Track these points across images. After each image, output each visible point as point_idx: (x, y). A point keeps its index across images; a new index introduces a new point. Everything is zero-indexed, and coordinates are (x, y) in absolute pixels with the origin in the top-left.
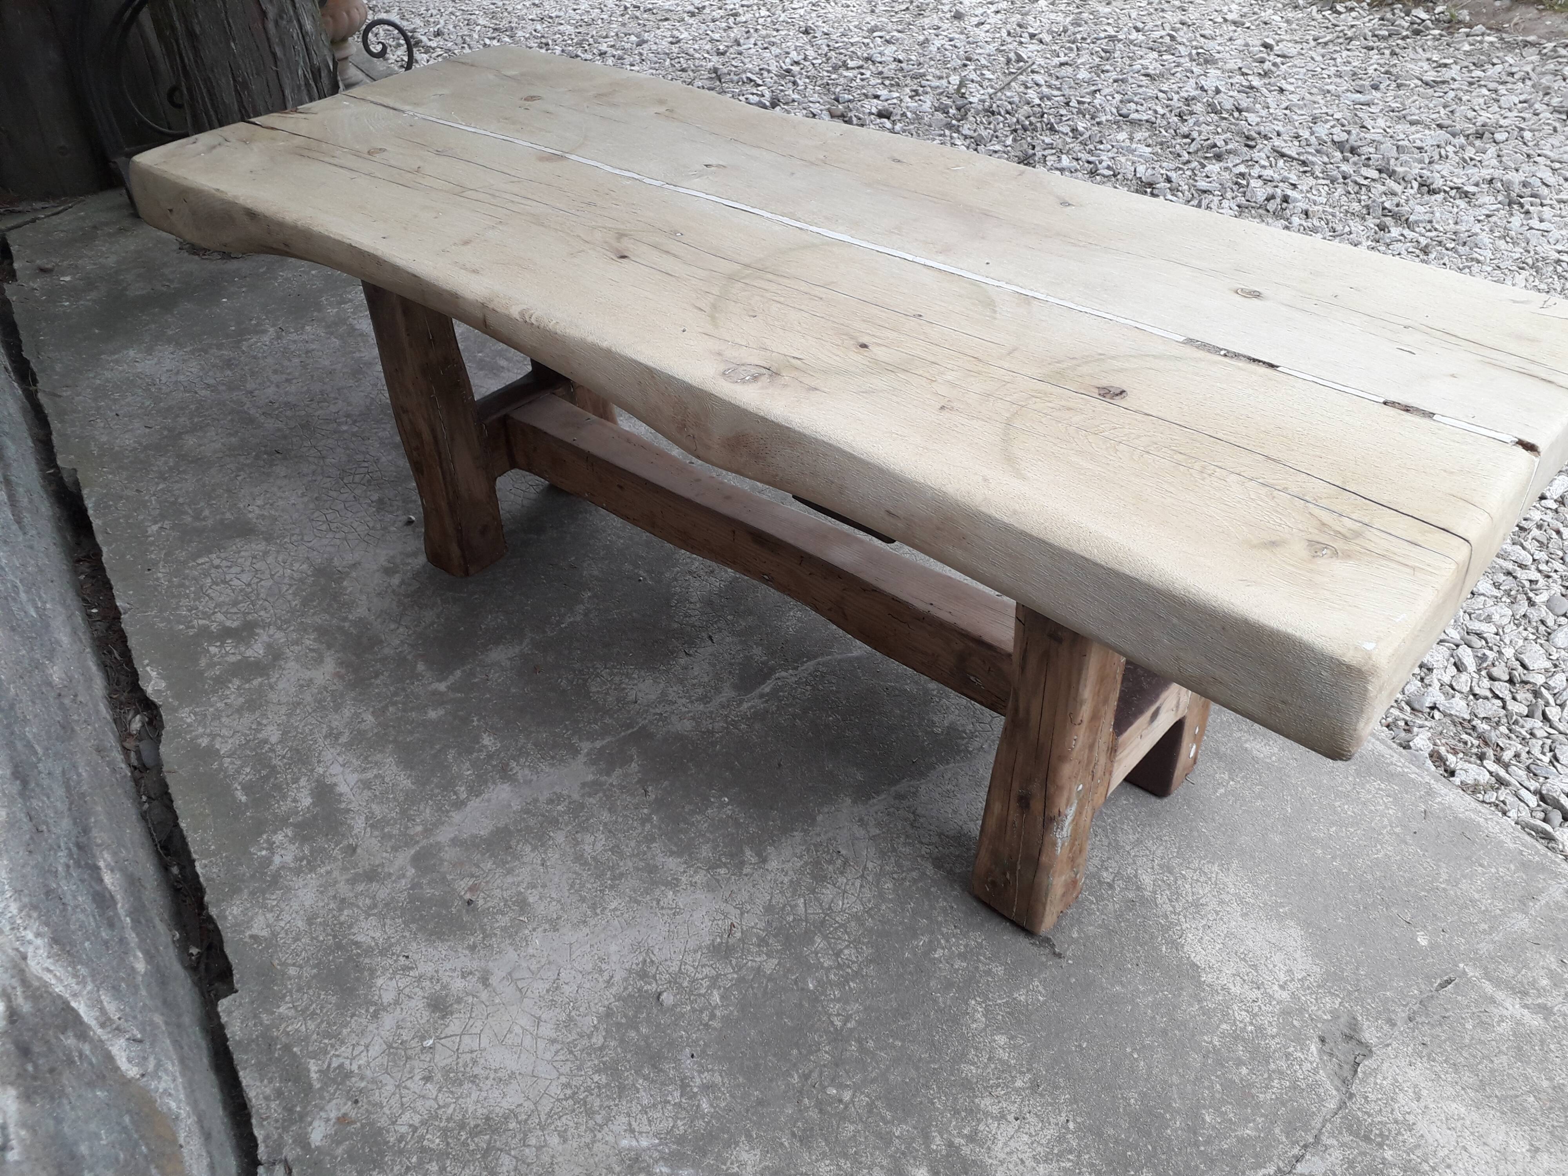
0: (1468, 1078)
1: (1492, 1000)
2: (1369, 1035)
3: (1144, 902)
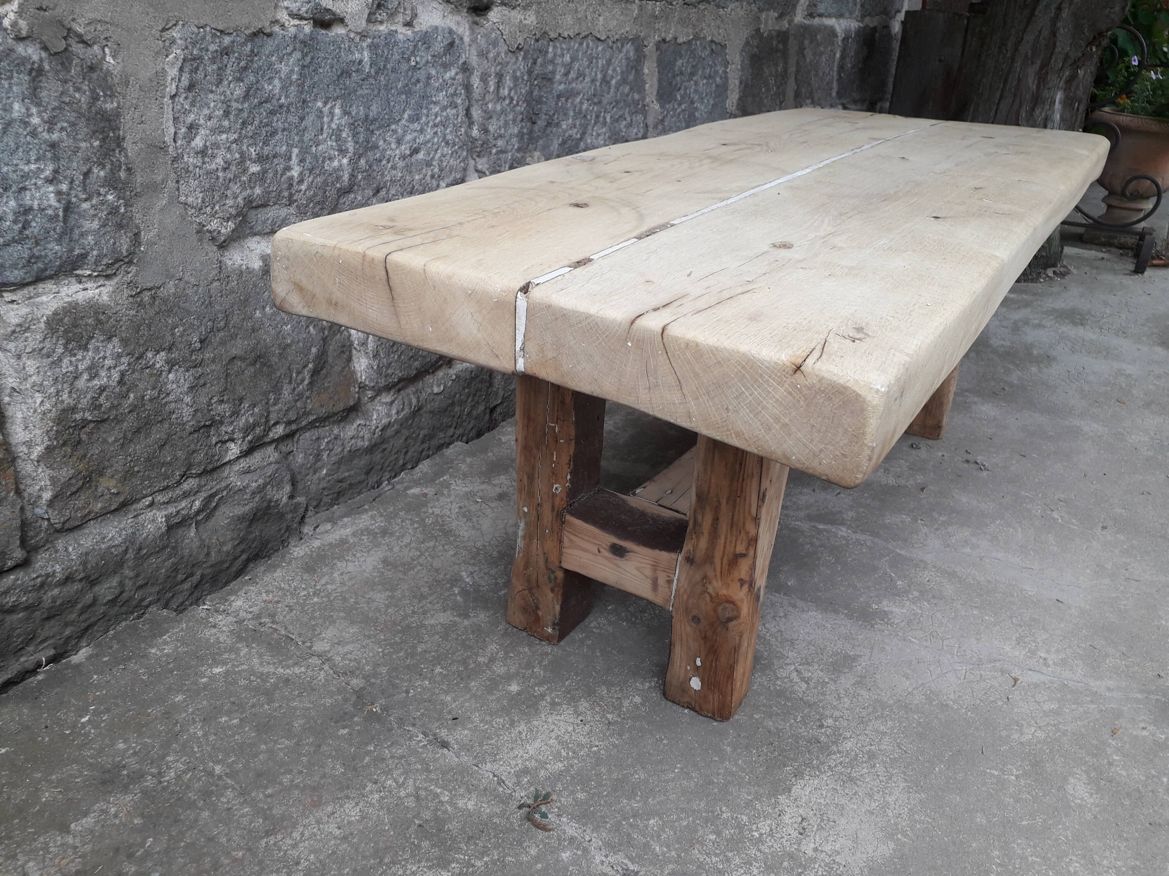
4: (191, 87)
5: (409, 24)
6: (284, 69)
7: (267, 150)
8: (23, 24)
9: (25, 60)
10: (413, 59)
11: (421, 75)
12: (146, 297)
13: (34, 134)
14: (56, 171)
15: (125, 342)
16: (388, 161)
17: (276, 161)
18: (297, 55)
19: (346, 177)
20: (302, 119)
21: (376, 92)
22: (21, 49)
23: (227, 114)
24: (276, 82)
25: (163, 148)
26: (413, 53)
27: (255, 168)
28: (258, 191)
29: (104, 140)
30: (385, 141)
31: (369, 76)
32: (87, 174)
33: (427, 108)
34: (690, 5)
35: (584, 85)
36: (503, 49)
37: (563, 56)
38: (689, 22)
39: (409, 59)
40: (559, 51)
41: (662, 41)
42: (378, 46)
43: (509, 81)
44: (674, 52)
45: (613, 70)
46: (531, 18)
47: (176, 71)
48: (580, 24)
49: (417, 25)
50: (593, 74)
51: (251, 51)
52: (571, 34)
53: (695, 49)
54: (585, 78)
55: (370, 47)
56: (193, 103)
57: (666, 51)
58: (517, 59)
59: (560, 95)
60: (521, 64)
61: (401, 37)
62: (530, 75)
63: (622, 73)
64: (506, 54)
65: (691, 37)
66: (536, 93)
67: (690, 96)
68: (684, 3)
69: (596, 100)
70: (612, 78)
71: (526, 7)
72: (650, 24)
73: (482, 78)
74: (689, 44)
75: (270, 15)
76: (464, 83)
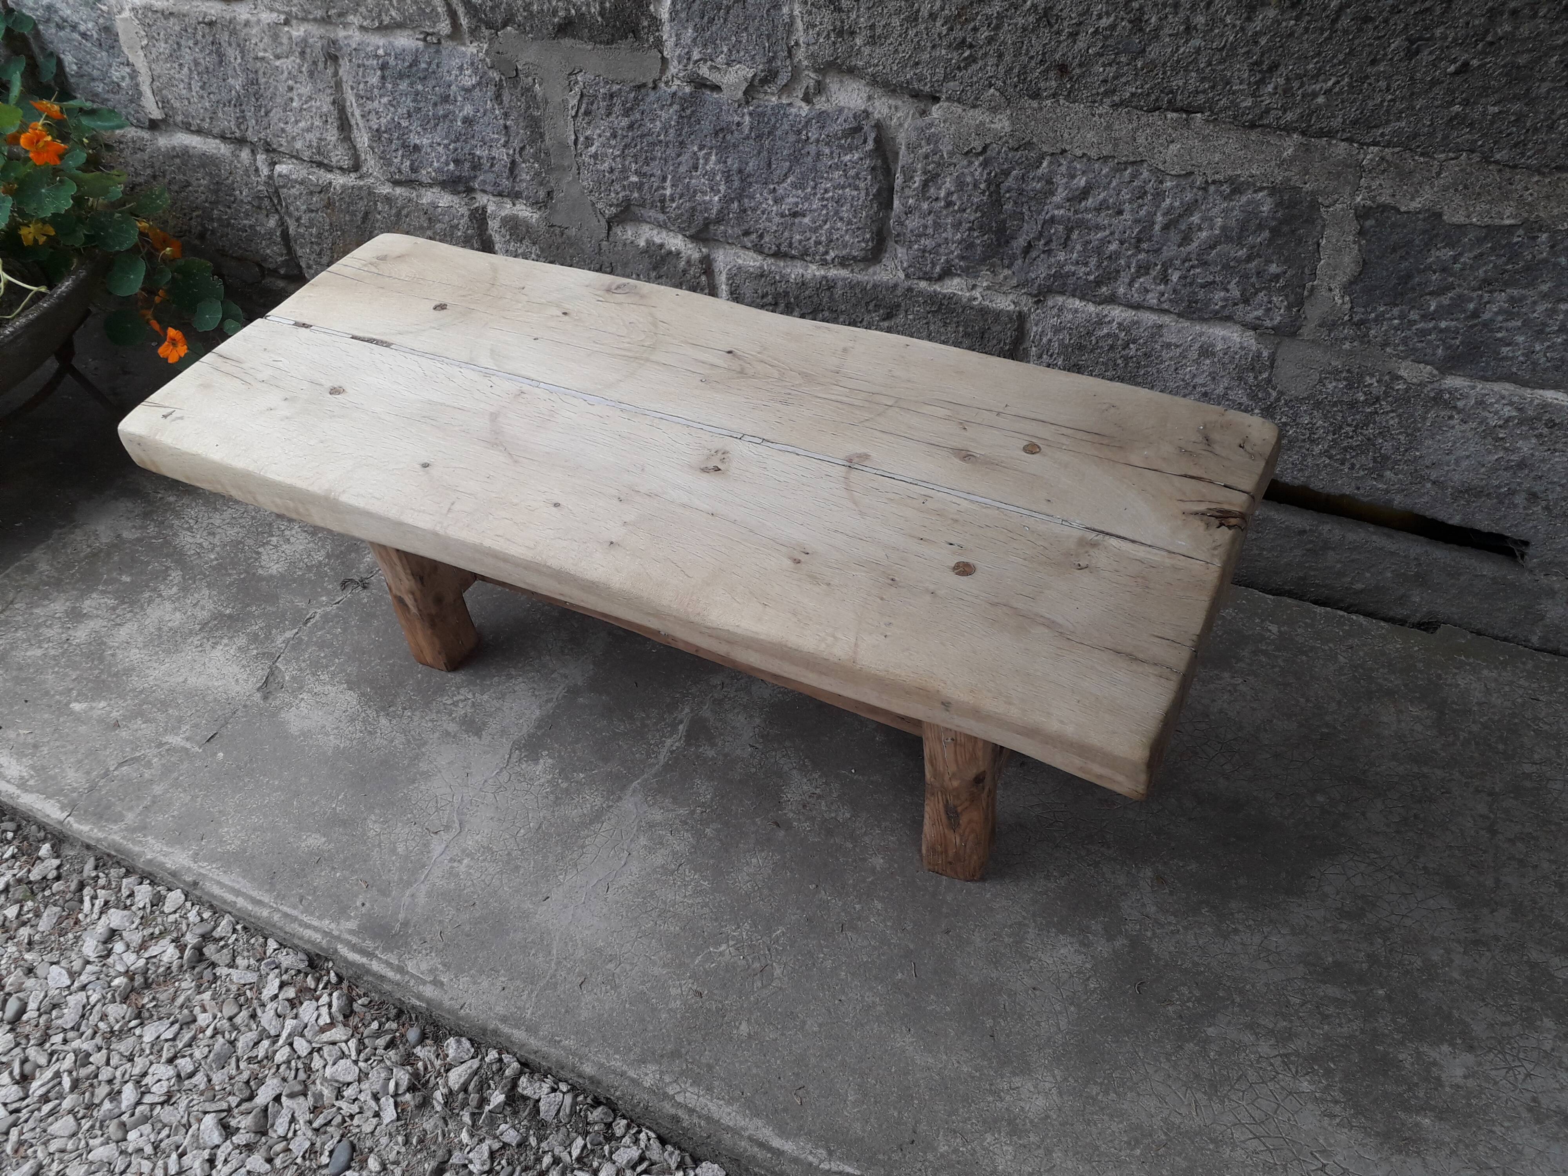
0: (210, 698)
1: (187, 739)
2: (258, 696)
3: (383, 709)
4: (587, 113)
5: (807, 99)
6: (664, 115)
7: (645, 169)
8: (488, 60)
9: (492, 79)
10: (804, 132)
11: (812, 149)
12: (557, 231)
13: (496, 118)
14: (507, 142)
15: (542, 250)
16: (763, 213)
17: (653, 179)
18: (676, 107)
19: (714, 211)
20: (679, 155)
21: (755, 152)
22: (490, 73)
23: (614, 136)
24: (658, 123)
26: (806, 127)
27: (634, 179)
28: (636, 195)
29: (532, 132)
30: (761, 195)
31: (748, 138)
32: (522, 149)
33: (814, 180)
34: (1515, 167)
35: (1115, 221)
36: (945, 148)
37: (1073, 177)
38: (1506, 196)
39: (799, 132)
40: (1063, 169)
41: (1384, 208)
42: (763, 114)
43: (949, 184)
44: (1425, 232)
45: (1203, 219)
46: (1002, 123)
47: (575, 102)
48: (1116, 145)
49: (821, 104)
50: (1143, 213)
51: (635, 98)
52: (1093, 153)
53: (1521, 245)
54: (1120, 212)
55: (751, 114)
56: (589, 123)
57: (1394, 226)
58: (971, 163)
59: (1052, 220)
60: (976, 171)
61: (793, 110)
62: (994, 185)
63: (1224, 228)
64: (951, 154)
65: (1507, 222)
66: (1008, 207)
67: (1475, 314)
68: (1486, 159)
69: (1145, 246)
70: (1200, 229)
71: (994, 110)
72: (1339, 174)
73: (903, 172)
74: (1491, 231)
75: (656, 74)
76: (873, 169)
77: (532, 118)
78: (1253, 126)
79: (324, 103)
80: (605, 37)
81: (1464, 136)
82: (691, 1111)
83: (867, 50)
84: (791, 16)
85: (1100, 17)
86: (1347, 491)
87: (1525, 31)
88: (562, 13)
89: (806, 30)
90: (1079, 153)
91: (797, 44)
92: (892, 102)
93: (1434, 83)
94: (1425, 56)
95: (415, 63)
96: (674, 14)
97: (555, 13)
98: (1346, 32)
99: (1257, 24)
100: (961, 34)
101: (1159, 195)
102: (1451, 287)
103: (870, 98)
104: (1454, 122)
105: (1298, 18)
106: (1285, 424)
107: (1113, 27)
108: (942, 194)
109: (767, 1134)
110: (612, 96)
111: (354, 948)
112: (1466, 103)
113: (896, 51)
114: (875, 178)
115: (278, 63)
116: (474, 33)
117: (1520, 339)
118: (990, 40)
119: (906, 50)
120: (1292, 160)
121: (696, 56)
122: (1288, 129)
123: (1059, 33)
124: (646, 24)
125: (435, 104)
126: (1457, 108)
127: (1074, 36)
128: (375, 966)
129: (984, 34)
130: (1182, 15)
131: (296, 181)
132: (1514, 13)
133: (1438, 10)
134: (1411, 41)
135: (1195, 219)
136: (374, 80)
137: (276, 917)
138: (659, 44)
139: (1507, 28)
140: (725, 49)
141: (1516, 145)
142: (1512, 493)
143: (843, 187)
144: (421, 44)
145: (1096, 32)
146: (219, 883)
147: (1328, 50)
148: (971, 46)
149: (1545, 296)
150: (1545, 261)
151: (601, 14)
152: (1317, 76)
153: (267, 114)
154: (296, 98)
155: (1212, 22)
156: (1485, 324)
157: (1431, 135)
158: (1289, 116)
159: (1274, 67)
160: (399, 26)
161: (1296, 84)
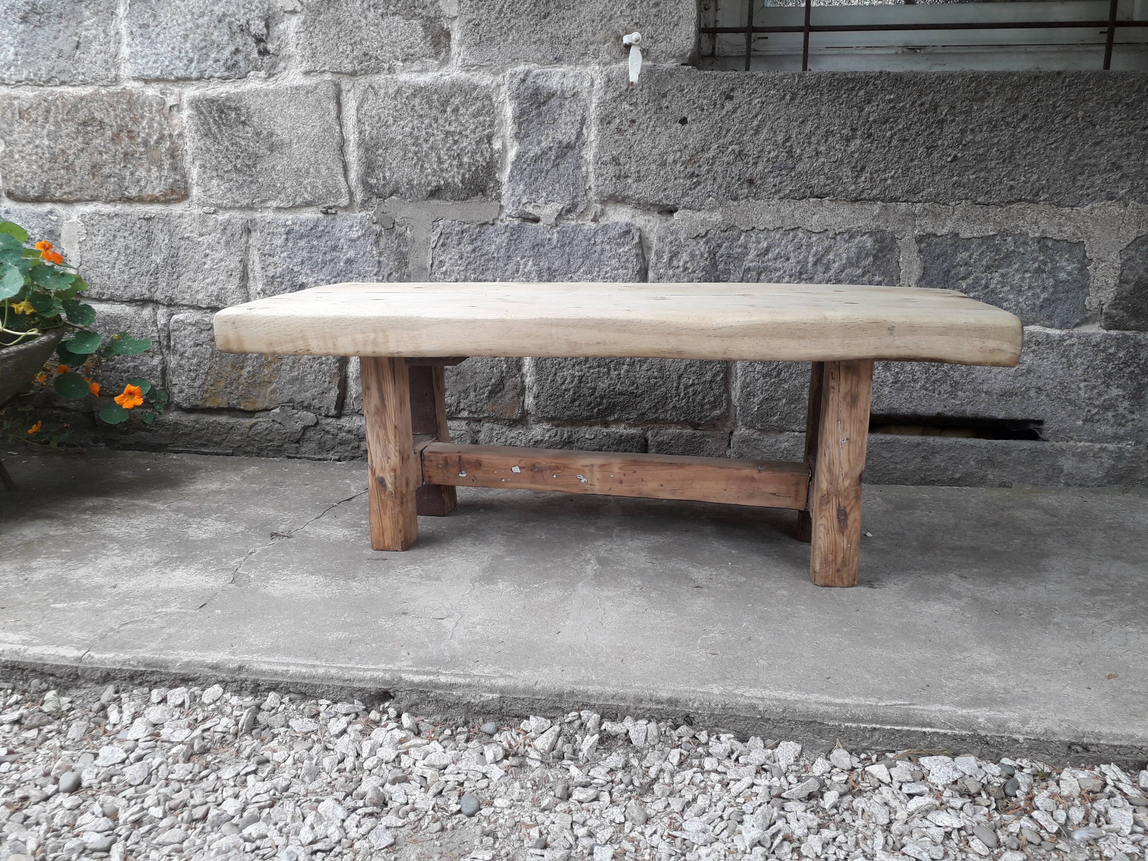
0: (187, 590)
1: (180, 608)
2: (231, 586)
3: (349, 579)
4: (443, 245)
5: (595, 220)
6: (498, 240)
8: (375, 218)
9: (374, 231)
10: (593, 239)
11: (598, 248)
13: (373, 257)
18: (507, 234)
20: (506, 265)
21: (559, 256)
22: (374, 227)
23: (461, 258)
24: (493, 246)
25: (426, 269)
26: (594, 236)
31: (555, 247)
32: (390, 275)
34: (988, 205)
35: (785, 264)
36: (682, 236)
37: (759, 243)
38: (987, 220)
39: (590, 240)
40: (753, 239)
41: (929, 235)
42: (566, 232)
43: (685, 257)
44: (952, 245)
45: (835, 256)
46: (717, 217)
47: (436, 238)
48: (783, 220)
49: (603, 221)
50: (801, 257)
51: (480, 232)
52: (771, 227)
53: (1000, 244)
54: (788, 259)
55: (558, 232)
56: (443, 252)
57: (936, 244)
58: (698, 243)
59: (749, 269)
60: (702, 246)
61: (586, 227)
62: (713, 254)
63: (848, 258)
64: (686, 239)
65: (991, 233)
66: (721, 266)
67: (986, 286)
68: (975, 203)
69: (804, 276)
70: (834, 262)
71: (711, 210)
72: (904, 220)
73: (656, 253)
74: (985, 239)
75: (494, 216)
76: (637, 255)
77: (401, 253)
78: (856, 200)
79: (233, 263)
80: (462, 196)
81: (960, 192)
82: (762, 699)
83: (634, 186)
84: (587, 172)
85: (769, 152)
86: (939, 410)
87: (978, 138)
88: (434, 184)
89: (597, 179)
90: (762, 228)
91: (590, 188)
92: (646, 217)
93: (943, 167)
94: (936, 155)
95: (316, 226)
96: (511, 178)
97: (429, 183)
98: (896, 147)
99: (852, 147)
100: (692, 170)
101: (809, 246)
102: (970, 274)
103: (633, 216)
104: (956, 185)
105: (872, 143)
106: (897, 373)
107: (777, 156)
108: (681, 264)
109: (825, 698)
110: (462, 232)
111: (417, 673)
112: (959, 175)
113: (653, 184)
114: (638, 261)
115: (200, 239)
116: (365, 205)
117: (1011, 297)
118: (709, 171)
119: (659, 182)
120: (879, 215)
121: (524, 200)
122: (875, 200)
123: (747, 163)
124: (492, 185)
125: (325, 253)
126: (955, 178)
127: (755, 164)
128: (443, 679)
129: (705, 168)
130: (813, 147)
131: (190, 324)
132: (972, 130)
133: (938, 132)
134: (928, 148)
135: (831, 256)
136: (279, 241)
137: (333, 671)
138: (499, 197)
139: (970, 137)
140: (544, 195)
141: (987, 193)
142: (1028, 389)
143: (617, 269)
144: (321, 215)
145: (768, 160)
146: (265, 662)
147: (889, 157)
148: (698, 176)
149: (1017, 271)
150: (1013, 251)
151: (462, 182)
152: (885, 171)
153: (178, 277)
154: (209, 262)
155: (830, 149)
156: (992, 291)
157: (946, 193)
158: (874, 192)
159: (863, 168)
160: (308, 204)
161: (875, 176)
